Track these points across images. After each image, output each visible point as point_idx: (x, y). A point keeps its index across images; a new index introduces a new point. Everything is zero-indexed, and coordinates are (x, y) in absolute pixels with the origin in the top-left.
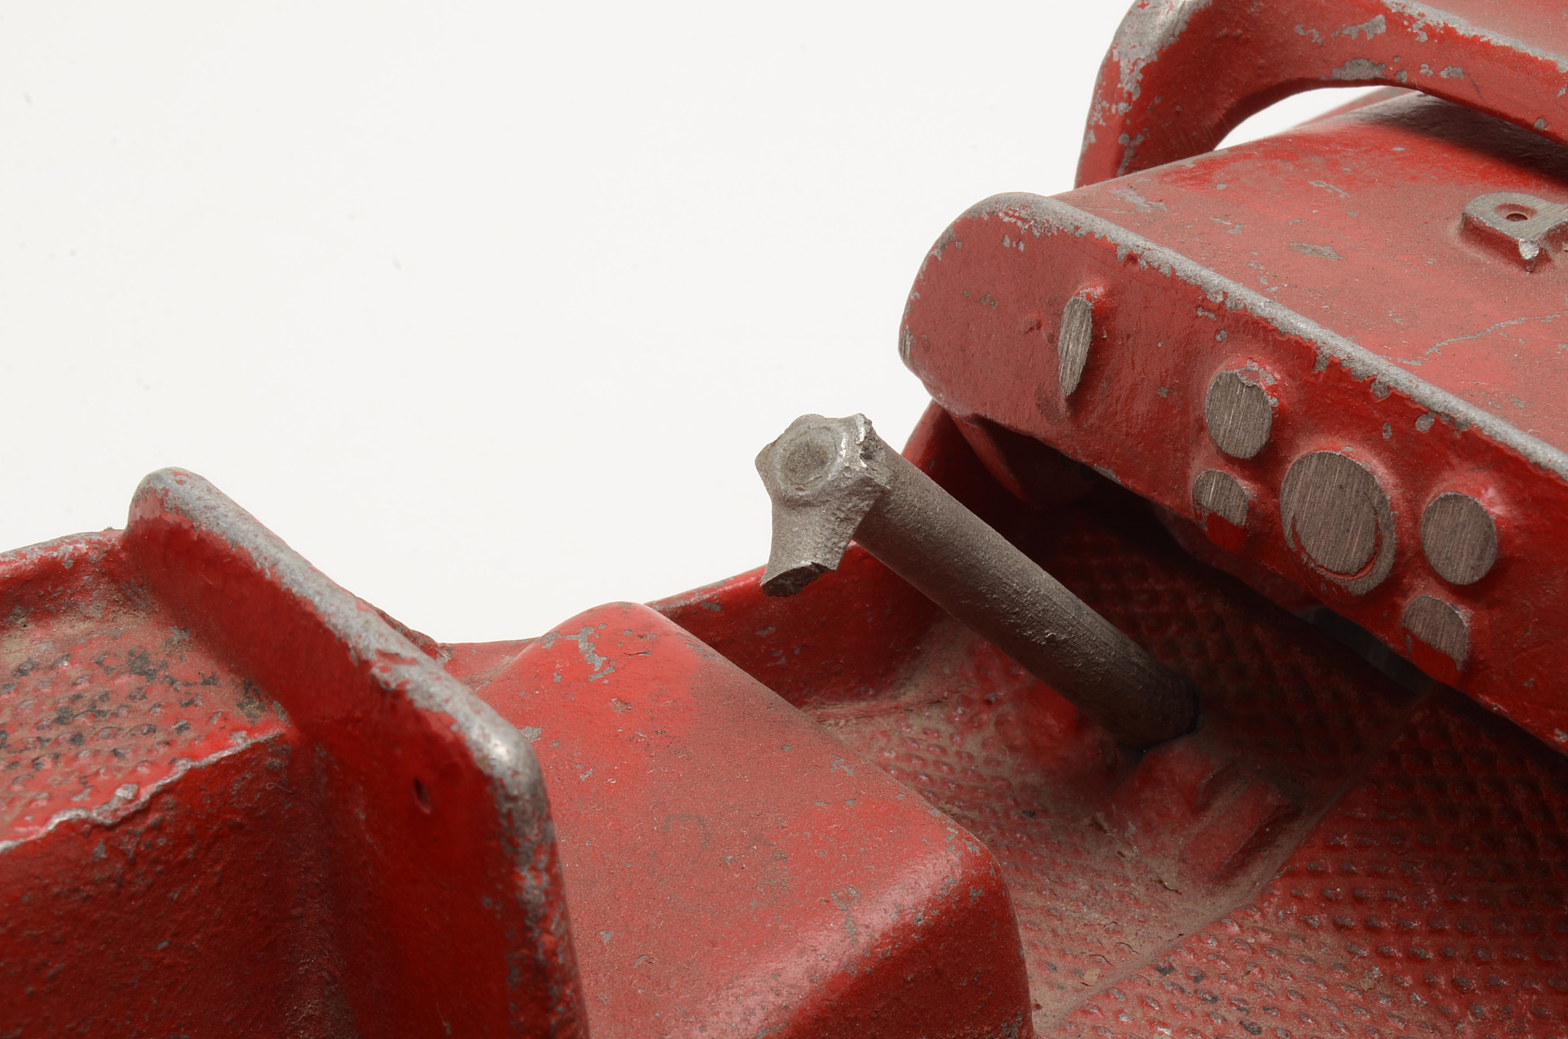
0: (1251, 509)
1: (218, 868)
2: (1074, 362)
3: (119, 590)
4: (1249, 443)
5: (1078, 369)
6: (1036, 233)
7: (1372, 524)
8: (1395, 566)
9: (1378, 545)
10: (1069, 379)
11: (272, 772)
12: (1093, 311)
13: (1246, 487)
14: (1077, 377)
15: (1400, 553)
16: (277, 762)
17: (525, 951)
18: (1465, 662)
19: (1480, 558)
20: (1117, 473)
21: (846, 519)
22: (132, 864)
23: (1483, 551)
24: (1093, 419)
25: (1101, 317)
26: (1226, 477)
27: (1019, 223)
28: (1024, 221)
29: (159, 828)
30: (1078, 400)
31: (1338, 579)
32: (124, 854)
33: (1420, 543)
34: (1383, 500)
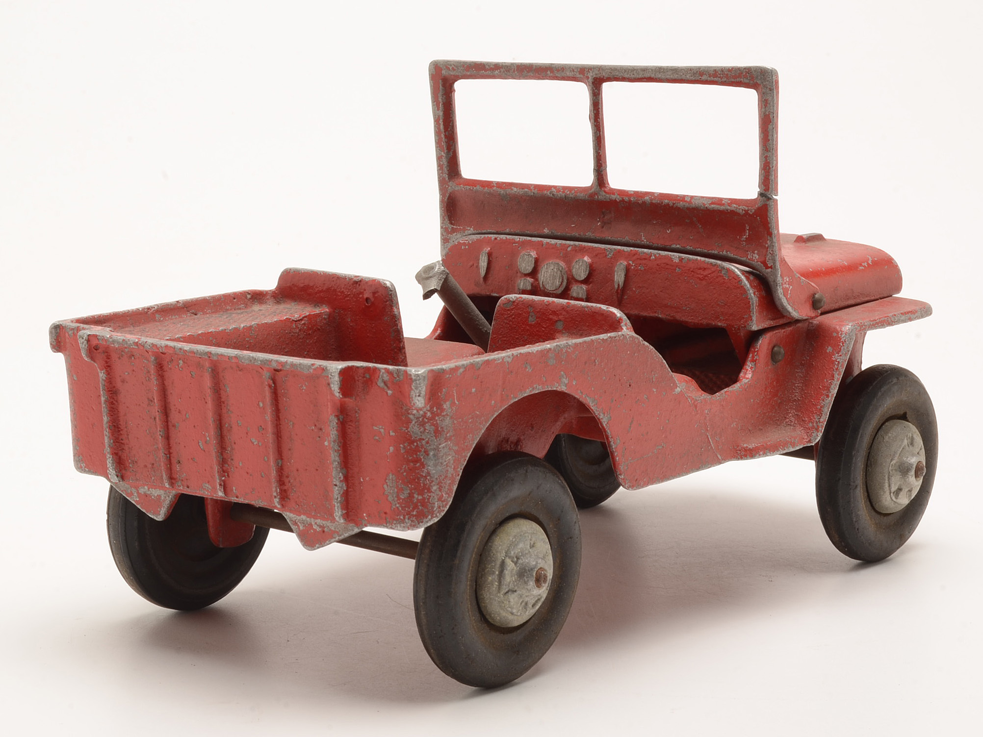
0: (532, 285)
1: (315, 338)
2: (484, 267)
3: (276, 300)
4: (529, 269)
5: (485, 269)
6: (470, 242)
7: (561, 275)
8: (567, 283)
9: (563, 279)
10: (483, 272)
11: (325, 319)
12: (488, 253)
13: (531, 280)
14: (485, 272)
15: (568, 279)
16: (326, 317)
17: (395, 327)
18: (586, 298)
19: (586, 271)
20: (497, 293)
21: (440, 280)
22: (300, 330)
23: (586, 270)
24: (490, 282)
25: (490, 255)
26: (525, 279)
27: (466, 242)
28: (467, 240)
29: (304, 324)
30: (486, 278)
31: (554, 292)
32: (299, 328)
33: (572, 275)
34: (562, 268)
